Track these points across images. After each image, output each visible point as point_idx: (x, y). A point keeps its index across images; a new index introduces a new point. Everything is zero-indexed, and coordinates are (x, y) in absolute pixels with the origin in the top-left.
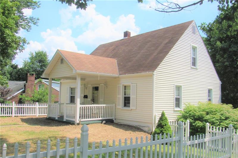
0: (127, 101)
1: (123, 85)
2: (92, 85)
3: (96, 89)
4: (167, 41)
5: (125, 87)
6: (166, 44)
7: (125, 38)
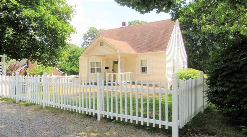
0: (144, 69)
1: (141, 60)
2: (112, 60)
3: (116, 62)
4: (163, 31)
5: (142, 60)
6: (164, 33)
7: (123, 27)
